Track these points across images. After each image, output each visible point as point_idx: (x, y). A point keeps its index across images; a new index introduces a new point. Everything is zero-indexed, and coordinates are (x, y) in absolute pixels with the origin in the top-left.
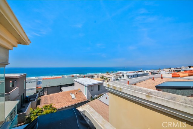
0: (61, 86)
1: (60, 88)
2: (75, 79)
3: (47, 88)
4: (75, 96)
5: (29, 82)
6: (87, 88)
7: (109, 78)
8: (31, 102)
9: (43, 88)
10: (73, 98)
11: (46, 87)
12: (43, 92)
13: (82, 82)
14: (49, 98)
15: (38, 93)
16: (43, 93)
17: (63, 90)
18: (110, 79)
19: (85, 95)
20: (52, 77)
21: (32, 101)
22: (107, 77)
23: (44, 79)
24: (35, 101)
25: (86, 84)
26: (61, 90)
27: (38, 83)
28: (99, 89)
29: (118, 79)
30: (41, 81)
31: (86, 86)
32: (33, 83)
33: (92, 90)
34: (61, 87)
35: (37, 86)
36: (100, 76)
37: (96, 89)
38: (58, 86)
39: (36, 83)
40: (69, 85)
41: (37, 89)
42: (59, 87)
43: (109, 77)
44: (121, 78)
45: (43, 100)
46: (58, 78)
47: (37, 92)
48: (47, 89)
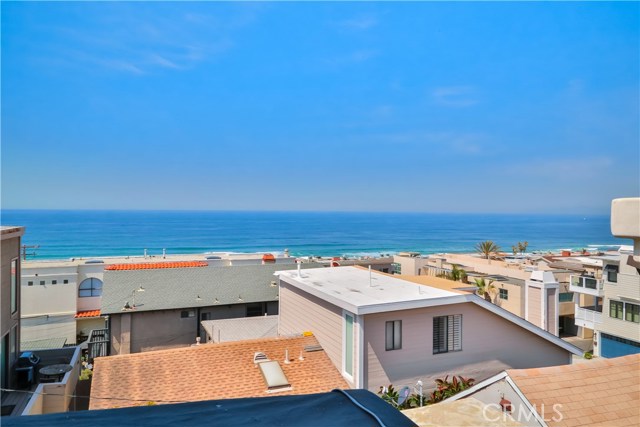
0: (204, 313)
1: (199, 324)
2: (284, 274)
3: (129, 318)
4: (285, 372)
5: (42, 283)
6: (357, 328)
7: (498, 285)
8: (41, 387)
9: (111, 316)
10: (270, 384)
11: (123, 310)
12: (110, 338)
13: (326, 292)
14: (136, 373)
15: (84, 345)
16: (109, 345)
17: (215, 338)
18: (506, 286)
19: (345, 374)
20: (158, 259)
21: (49, 379)
22: (485, 275)
23: (113, 268)
24: (65, 380)
25: (355, 302)
26: (201, 335)
27: (87, 289)
28: (439, 345)
29: (573, 288)
30: (100, 276)
31: (350, 318)
32: (60, 285)
33: (393, 347)
34: (205, 319)
35: (78, 303)
36: (438, 264)
37: (419, 338)
38: (184, 312)
39: (73, 287)
40: (244, 310)
41: (79, 322)
42: (191, 315)
43: (500, 278)
44: (592, 284)
45: (105, 378)
46: (185, 265)
47: (81, 338)
48: (126, 322)
